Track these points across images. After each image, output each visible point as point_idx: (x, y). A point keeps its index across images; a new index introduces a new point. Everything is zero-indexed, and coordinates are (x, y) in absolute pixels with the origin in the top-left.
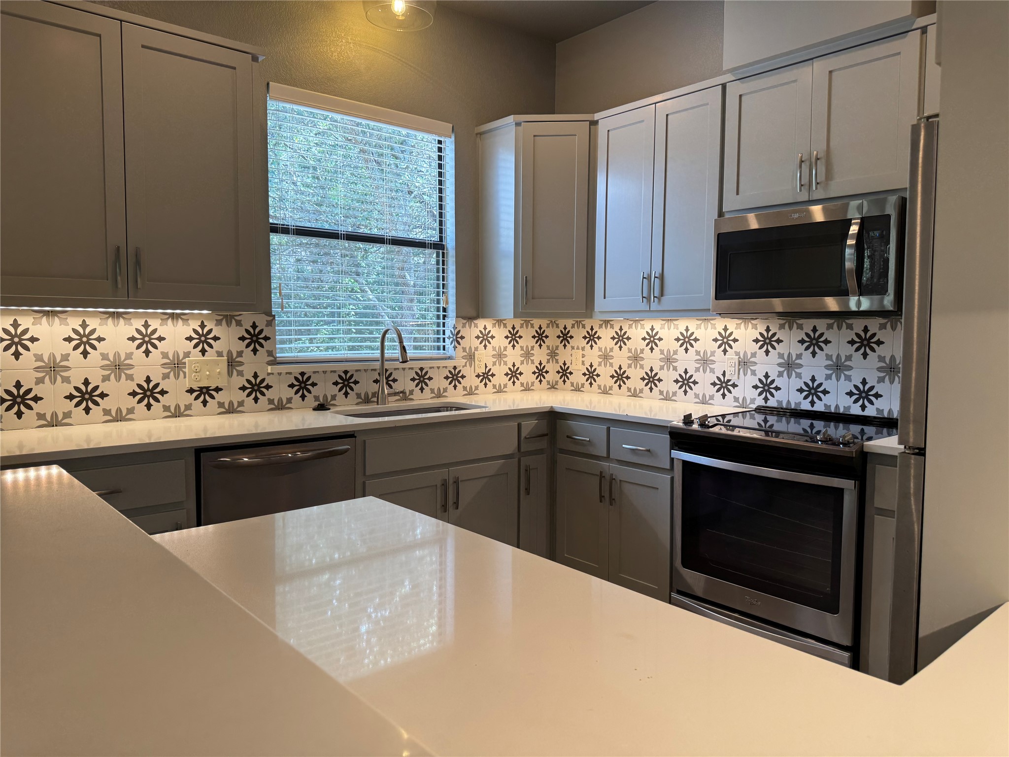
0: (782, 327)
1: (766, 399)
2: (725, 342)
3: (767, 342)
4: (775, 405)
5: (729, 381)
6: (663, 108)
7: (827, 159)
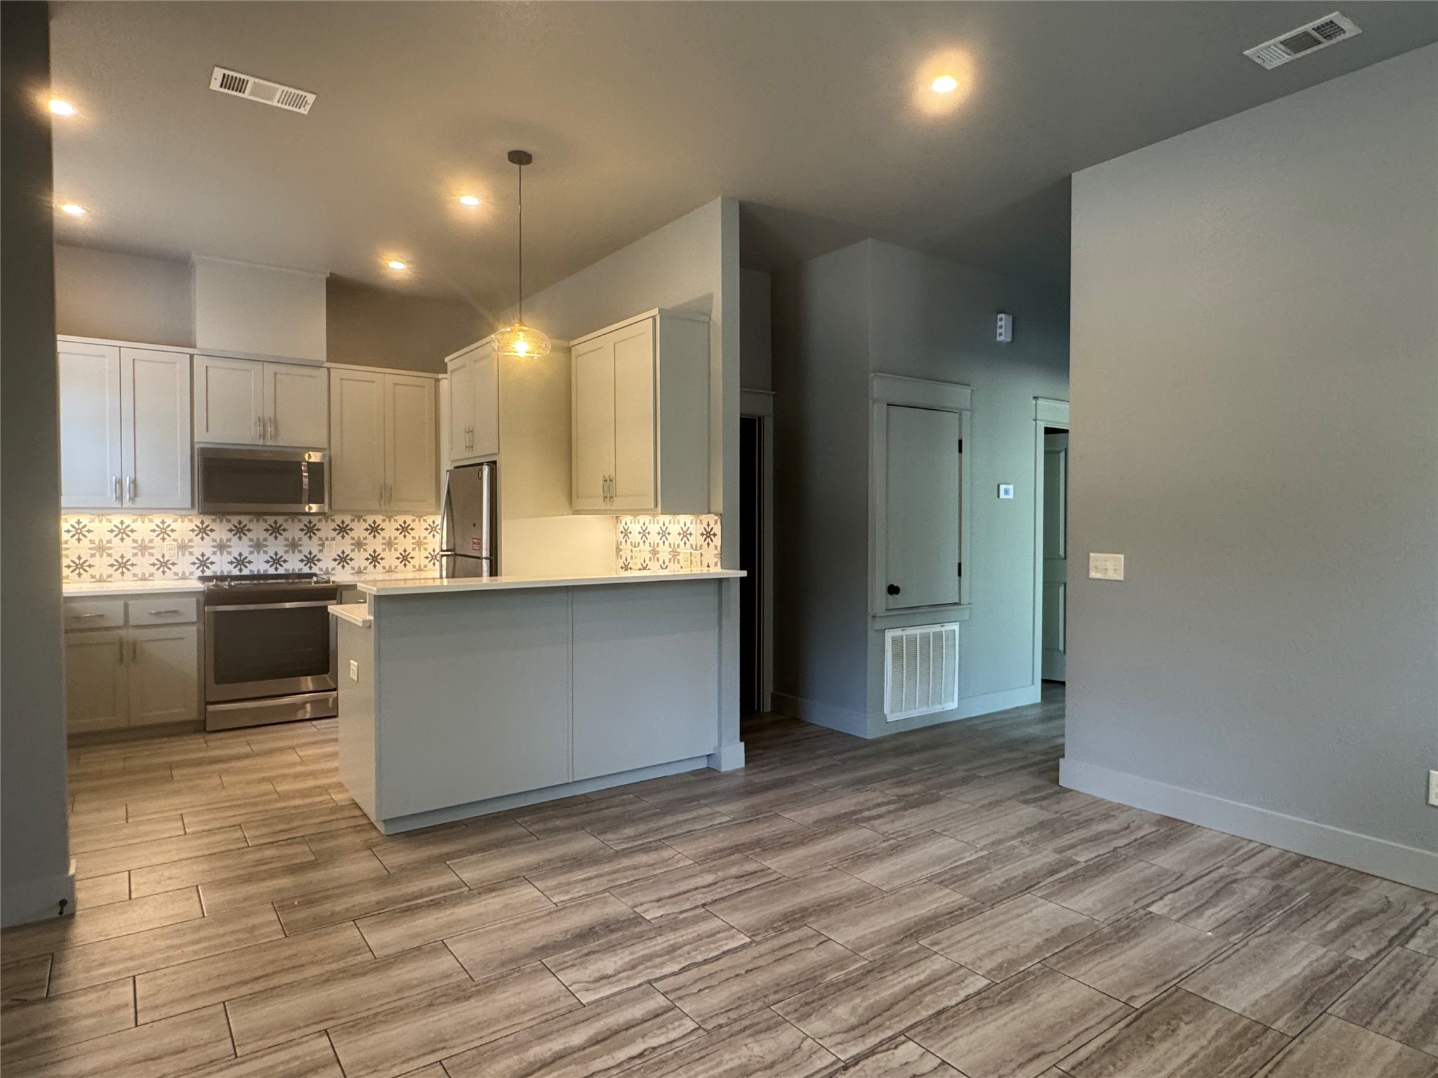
0: (214, 521)
1: (203, 571)
2: (164, 532)
3: (203, 531)
4: (211, 574)
5: (168, 561)
6: (128, 355)
7: (275, 422)
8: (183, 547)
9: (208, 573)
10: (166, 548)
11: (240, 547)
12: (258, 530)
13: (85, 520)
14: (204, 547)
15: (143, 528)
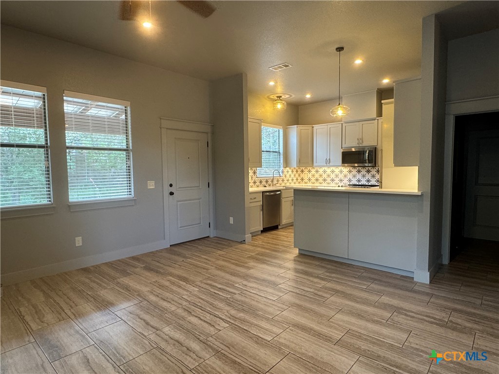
3: (350, 172)
5: (342, 179)
6: (329, 126)
7: (362, 139)
8: (345, 176)
9: (351, 183)
10: (341, 176)
11: (359, 176)
12: (364, 171)
13: (326, 168)
14: (350, 176)
15: (337, 170)
